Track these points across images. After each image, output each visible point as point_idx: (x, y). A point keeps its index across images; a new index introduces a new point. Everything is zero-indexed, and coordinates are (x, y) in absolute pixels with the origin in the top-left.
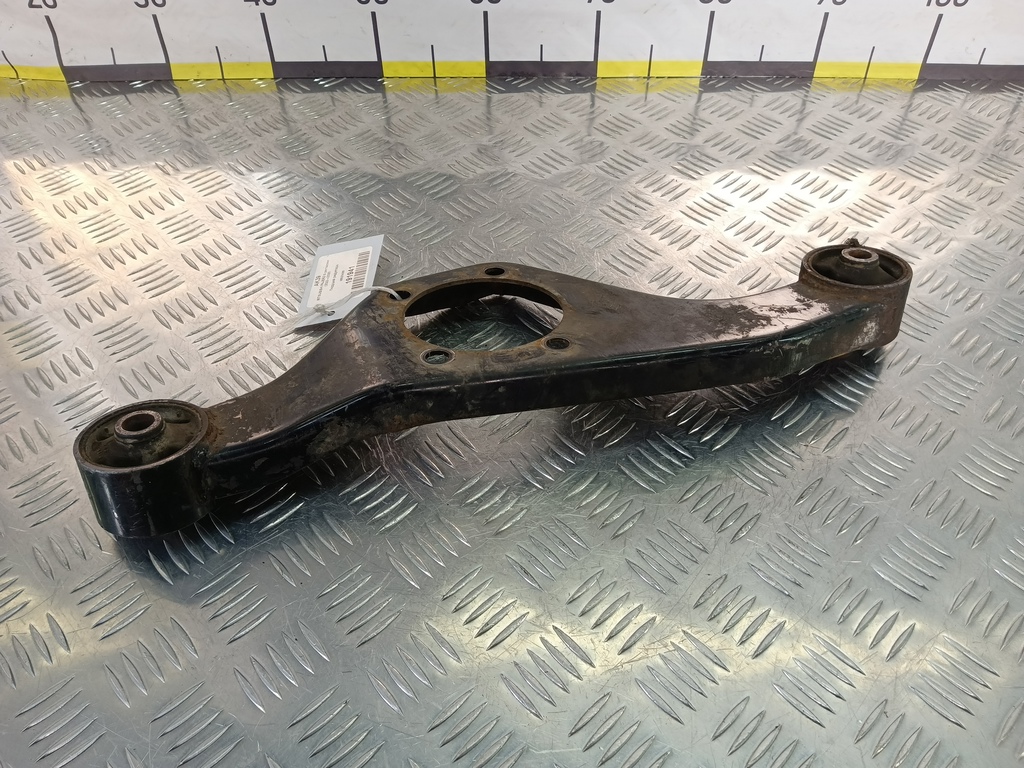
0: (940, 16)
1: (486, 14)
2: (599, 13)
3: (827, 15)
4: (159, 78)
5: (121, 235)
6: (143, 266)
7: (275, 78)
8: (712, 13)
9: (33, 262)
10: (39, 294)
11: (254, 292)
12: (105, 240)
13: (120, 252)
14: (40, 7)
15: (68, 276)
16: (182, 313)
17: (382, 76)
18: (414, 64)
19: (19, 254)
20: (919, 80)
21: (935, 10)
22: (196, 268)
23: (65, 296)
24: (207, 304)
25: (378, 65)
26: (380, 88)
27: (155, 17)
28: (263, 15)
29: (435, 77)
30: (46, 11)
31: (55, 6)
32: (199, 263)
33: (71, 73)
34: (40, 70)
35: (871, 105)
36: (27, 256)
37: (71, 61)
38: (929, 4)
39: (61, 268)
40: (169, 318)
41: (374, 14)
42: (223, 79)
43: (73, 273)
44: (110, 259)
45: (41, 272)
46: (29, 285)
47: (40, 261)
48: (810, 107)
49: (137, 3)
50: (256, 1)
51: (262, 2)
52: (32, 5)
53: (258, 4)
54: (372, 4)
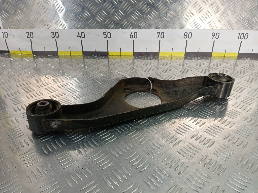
0: (241, 42)
1: (133, 41)
2: (160, 41)
3: (214, 41)
4: (55, 54)
6: (48, 87)
7: (83, 55)
8: (187, 41)
10: (20, 92)
11: (75, 93)
12: (38, 82)
13: (42, 85)
14: (30, 37)
17: (108, 55)
18: (116, 53)
19: (16, 85)
20: (238, 57)
21: (240, 40)
22: (61, 88)
23: (27, 93)
24: (63, 95)
25: (108, 52)
26: (108, 57)
27: (56, 40)
28: (81, 40)
29: (121, 56)
30: (31, 38)
31: (33, 37)
33: (34, 52)
34: (27, 52)
35: (227, 61)
37: (35, 50)
38: (238, 39)
39: (26, 87)
41: (107, 41)
42: (70, 55)
44: (39, 86)
46: (18, 90)
47: (21, 86)
48: (211, 61)
49: (52, 37)
50: (80, 37)
51: (81, 37)
52: (28, 37)
53: (80, 38)
54: (107, 38)
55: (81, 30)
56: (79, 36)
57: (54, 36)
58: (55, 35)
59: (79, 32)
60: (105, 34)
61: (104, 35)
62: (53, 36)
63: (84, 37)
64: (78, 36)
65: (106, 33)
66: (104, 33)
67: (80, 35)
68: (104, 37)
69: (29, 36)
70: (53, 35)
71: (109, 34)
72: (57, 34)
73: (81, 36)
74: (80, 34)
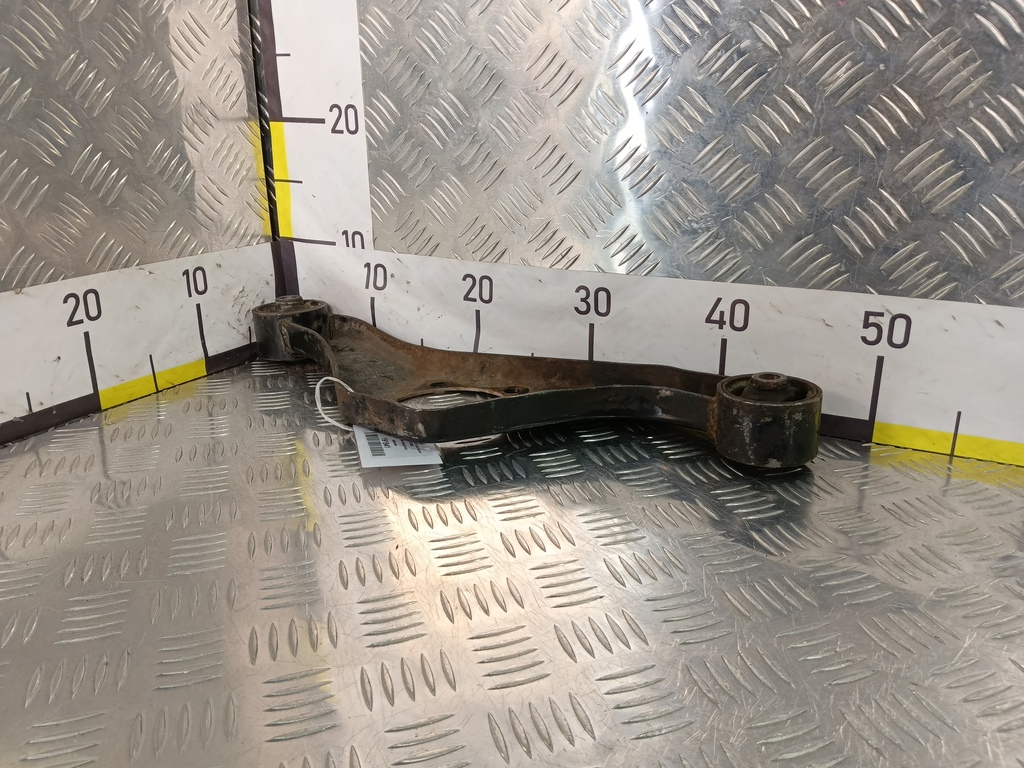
5: (479, 573)
6: (495, 629)
9: (353, 581)
10: (340, 632)
12: (455, 574)
13: (469, 597)
14: (475, 300)
15: (389, 614)
16: (533, 735)
17: (870, 440)
18: (924, 433)
22: (572, 655)
23: (373, 646)
24: (576, 728)
25: (868, 425)
26: (866, 456)
27: (592, 326)
28: (724, 342)
29: (952, 455)
30: (479, 305)
31: (489, 301)
32: (578, 649)
36: (350, 569)
39: (384, 599)
40: (510, 738)
41: (880, 360)
43: (396, 613)
44: (454, 603)
45: (357, 598)
46: (333, 613)
47: (362, 581)
49: (577, 309)
50: (721, 323)
51: (727, 326)
52: (466, 298)
53: (721, 328)
54: (883, 348)
55: (731, 291)
56: (716, 316)
57: (588, 305)
58: (591, 300)
59: (719, 300)
60: (872, 319)
61: (867, 325)
62: (583, 307)
63: (745, 326)
64: (708, 320)
65: (882, 315)
66: (868, 314)
67: (722, 313)
68: (864, 339)
69: (475, 294)
70: (582, 300)
71: (900, 324)
72: (602, 295)
73: (727, 318)
74: (725, 306)
